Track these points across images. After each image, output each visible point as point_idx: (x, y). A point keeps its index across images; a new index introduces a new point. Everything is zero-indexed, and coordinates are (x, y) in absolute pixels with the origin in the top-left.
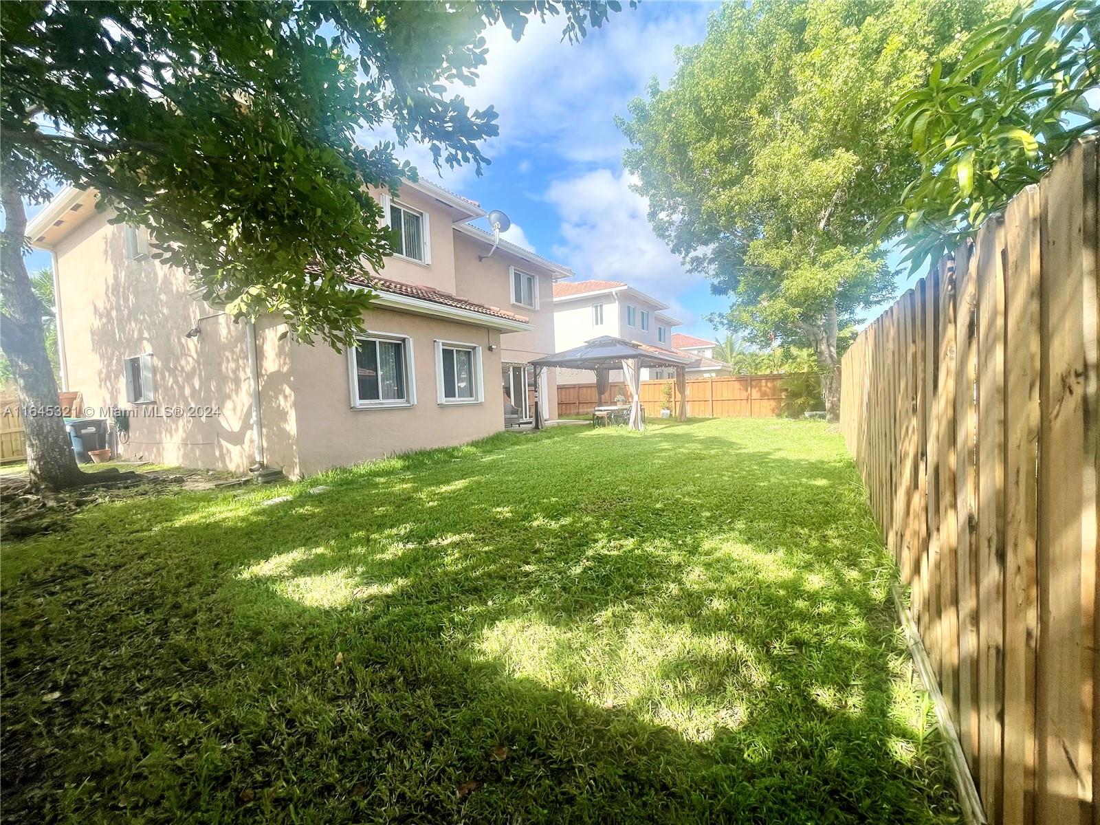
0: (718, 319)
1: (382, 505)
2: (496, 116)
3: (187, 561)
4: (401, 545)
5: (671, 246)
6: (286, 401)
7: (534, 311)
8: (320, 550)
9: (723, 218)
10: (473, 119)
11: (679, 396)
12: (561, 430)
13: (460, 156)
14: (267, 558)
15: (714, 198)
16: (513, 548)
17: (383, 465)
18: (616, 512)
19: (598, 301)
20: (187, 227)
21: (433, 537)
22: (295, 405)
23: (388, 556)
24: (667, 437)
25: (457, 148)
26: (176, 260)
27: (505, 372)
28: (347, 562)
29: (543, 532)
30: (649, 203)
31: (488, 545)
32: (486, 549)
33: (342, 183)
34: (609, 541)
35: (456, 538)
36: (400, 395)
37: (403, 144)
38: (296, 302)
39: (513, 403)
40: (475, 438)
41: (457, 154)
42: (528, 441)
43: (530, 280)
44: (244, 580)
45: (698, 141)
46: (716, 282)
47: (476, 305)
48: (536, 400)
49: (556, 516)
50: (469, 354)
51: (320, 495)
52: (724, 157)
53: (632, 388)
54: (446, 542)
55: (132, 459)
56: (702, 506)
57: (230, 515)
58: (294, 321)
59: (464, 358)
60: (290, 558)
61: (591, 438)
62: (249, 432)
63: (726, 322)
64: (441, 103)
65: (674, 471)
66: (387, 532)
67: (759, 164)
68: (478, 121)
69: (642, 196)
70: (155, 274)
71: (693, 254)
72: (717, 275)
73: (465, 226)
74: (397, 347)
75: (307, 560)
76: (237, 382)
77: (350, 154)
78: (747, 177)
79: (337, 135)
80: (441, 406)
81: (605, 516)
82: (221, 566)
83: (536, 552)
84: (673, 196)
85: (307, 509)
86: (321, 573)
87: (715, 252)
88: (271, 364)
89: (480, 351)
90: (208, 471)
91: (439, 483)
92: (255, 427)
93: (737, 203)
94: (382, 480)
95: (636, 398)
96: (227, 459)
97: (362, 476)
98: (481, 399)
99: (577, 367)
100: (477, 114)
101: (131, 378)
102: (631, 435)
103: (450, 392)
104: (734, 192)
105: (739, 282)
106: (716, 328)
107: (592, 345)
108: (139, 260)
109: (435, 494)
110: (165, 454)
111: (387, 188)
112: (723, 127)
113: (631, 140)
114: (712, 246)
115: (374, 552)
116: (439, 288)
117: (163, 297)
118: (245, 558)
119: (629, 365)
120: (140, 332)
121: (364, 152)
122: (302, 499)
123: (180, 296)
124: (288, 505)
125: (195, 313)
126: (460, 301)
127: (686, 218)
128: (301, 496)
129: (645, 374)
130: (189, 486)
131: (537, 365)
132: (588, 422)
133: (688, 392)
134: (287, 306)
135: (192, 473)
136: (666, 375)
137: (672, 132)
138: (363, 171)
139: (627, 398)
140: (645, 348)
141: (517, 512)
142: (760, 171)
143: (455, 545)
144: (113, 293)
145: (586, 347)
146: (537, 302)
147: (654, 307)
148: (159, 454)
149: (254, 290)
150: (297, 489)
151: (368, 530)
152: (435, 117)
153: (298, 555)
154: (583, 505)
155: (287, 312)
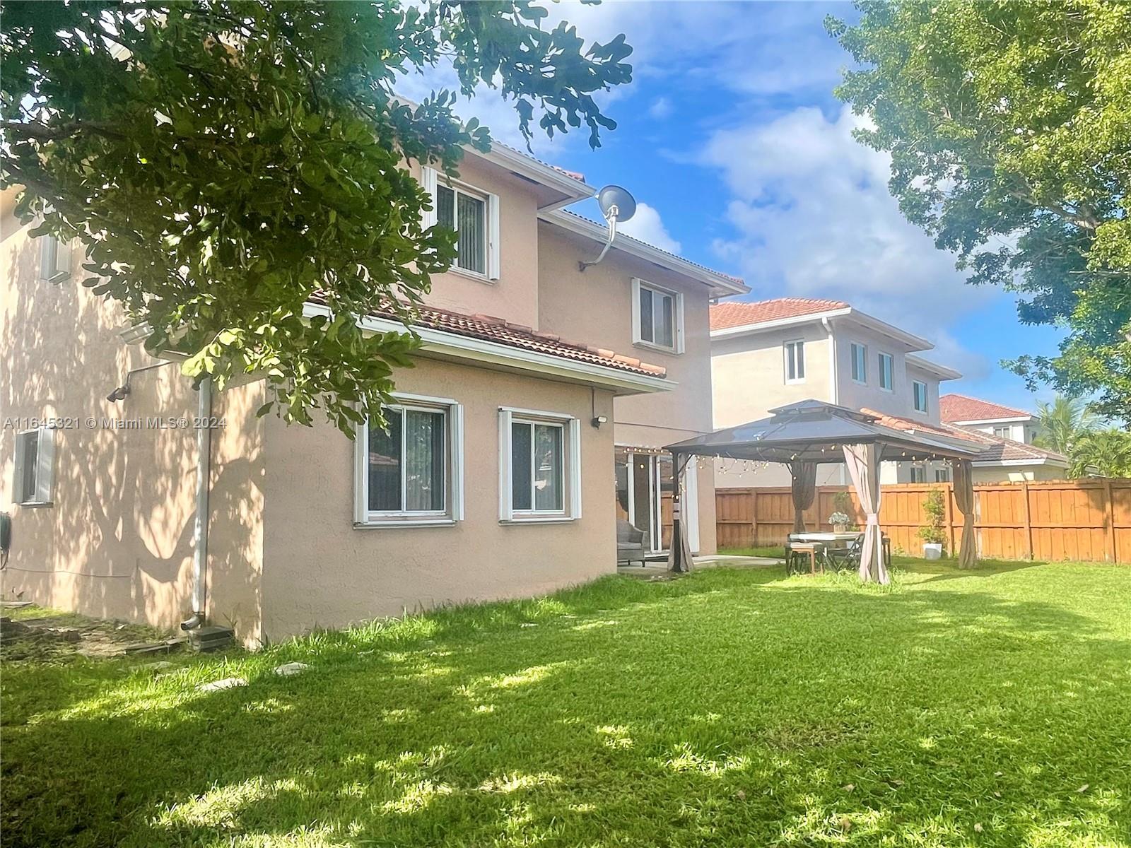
0: (1037, 369)
1: (397, 705)
2: (628, 51)
3: (75, 784)
4: (428, 786)
5: (936, 236)
6: (250, 513)
7: (675, 355)
8: (289, 785)
9: (1038, 184)
10: (589, 58)
11: (959, 519)
12: (723, 575)
13: (564, 118)
14: (201, 791)
15: (1019, 149)
16: (636, 811)
17: (401, 629)
18: (840, 752)
19: (792, 337)
20: (140, 240)
21: (485, 776)
22: (266, 517)
23: (404, 806)
24: (941, 601)
25: (558, 103)
26: (115, 289)
27: (620, 462)
28: (332, 810)
29: (692, 783)
30: (890, 160)
31: (586, 800)
32: (584, 808)
33: (370, 158)
34: (828, 813)
35: (527, 781)
36: (436, 504)
37: (467, 91)
38: (289, 355)
39: (632, 521)
40: (563, 584)
41: (559, 112)
42: (661, 594)
43: (667, 301)
44: (162, 828)
45: (985, 50)
46: (1029, 298)
47: (574, 347)
48: (677, 516)
49: (718, 751)
50: (556, 432)
51: (292, 678)
52: (1037, 77)
53: (863, 499)
54: (509, 788)
55: (8, 597)
56: (1021, 751)
57: (146, 705)
58: (285, 385)
59: (549, 439)
60: (238, 795)
61: (783, 595)
62: (187, 561)
63: (1052, 374)
64: (537, 34)
65: (956, 672)
66: (405, 757)
67: (1108, 86)
68: (597, 61)
69: (878, 149)
70: (76, 301)
71: (979, 249)
72: (1030, 285)
73: (558, 213)
74: (437, 419)
75: (266, 802)
76: (175, 474)
77: (385, 113)
78: (1083, 110)
79: (366, 85)
80: (505, 525)
81: (817, 760)
82: (128, 799)
83: (681, 823)
84: (938, 147)
85: (272, 704)
86: (289, 829)
87: (1023, 242)
88: (231, 447)
89: (577, 428)
90: (117, 623)
91: (497, 670)
92: (197, 554)
93: (1065, 157)
94: (399, 657)
95: (872, 519)
96: (148, 603)
97: (366, 647)
98: (577, 513)
99: (756, 458)
100: (596, 50)
101: (21, 466)
102: (865, 591)
103: (521, 500)
104: (1056, 137)
105: (1075, 299)
106: (1031, 386)
107: (784, 415)
108: (56, 282)
109: (490, 691)
110: (55, 591)
111: (440, 160)
112: (1031, 27)
113: (856, 55)
114: (1018, 233)
115: (380, 797)
116: (511, 319)
117: (82, 337)
118: (166, 787)
119: (856, 459)
120: (44, 391)
121: (406, 109)
122: (263, 686)
123: (106, 335)
124: (239, 695)
125: (124, 362)
126: (544, 340)
127: (964, 186)
128: (261, 679)
129: (889, 472)
130: (86, 649)
131: (679, 452)
132: (774, 562)
133: (978, 509)
134: (276, 361)
135: (93, 626)
136: (930, 475)
137: (931, 39)
138: (403, 138)
139: (854, 518)
140: (889, 424)
141: (641, 738)
142: (1110, 99)
143: (526, 795)
144: (13, 332)
145: (773, 421)
146: (681, 338)
147: (907, 345)
148: (47, 591)
149: (227, 338)
150: (255, 666)
151: (371, 753)
152: (525, 58)
153: (251, 790)
154: (771, 733)
155: (275, 372)
